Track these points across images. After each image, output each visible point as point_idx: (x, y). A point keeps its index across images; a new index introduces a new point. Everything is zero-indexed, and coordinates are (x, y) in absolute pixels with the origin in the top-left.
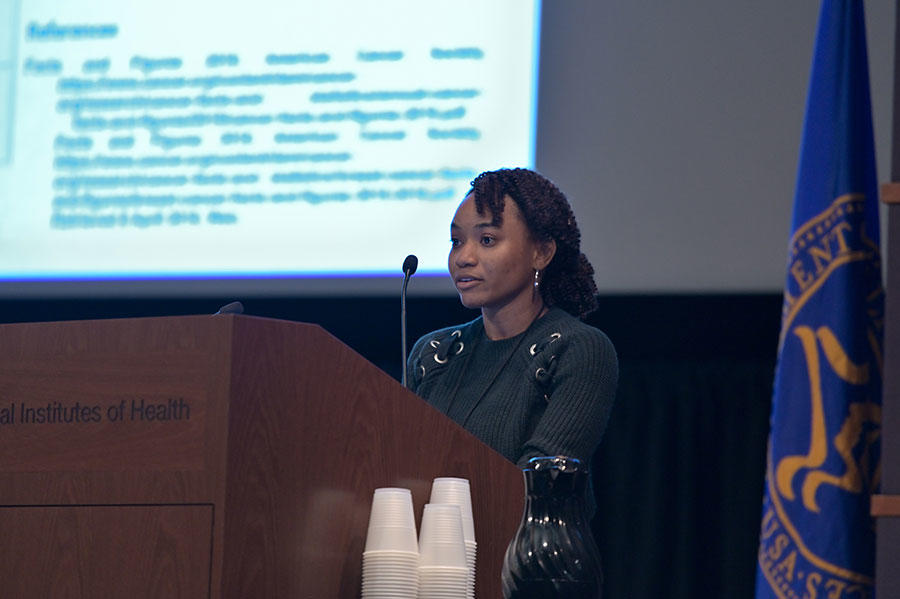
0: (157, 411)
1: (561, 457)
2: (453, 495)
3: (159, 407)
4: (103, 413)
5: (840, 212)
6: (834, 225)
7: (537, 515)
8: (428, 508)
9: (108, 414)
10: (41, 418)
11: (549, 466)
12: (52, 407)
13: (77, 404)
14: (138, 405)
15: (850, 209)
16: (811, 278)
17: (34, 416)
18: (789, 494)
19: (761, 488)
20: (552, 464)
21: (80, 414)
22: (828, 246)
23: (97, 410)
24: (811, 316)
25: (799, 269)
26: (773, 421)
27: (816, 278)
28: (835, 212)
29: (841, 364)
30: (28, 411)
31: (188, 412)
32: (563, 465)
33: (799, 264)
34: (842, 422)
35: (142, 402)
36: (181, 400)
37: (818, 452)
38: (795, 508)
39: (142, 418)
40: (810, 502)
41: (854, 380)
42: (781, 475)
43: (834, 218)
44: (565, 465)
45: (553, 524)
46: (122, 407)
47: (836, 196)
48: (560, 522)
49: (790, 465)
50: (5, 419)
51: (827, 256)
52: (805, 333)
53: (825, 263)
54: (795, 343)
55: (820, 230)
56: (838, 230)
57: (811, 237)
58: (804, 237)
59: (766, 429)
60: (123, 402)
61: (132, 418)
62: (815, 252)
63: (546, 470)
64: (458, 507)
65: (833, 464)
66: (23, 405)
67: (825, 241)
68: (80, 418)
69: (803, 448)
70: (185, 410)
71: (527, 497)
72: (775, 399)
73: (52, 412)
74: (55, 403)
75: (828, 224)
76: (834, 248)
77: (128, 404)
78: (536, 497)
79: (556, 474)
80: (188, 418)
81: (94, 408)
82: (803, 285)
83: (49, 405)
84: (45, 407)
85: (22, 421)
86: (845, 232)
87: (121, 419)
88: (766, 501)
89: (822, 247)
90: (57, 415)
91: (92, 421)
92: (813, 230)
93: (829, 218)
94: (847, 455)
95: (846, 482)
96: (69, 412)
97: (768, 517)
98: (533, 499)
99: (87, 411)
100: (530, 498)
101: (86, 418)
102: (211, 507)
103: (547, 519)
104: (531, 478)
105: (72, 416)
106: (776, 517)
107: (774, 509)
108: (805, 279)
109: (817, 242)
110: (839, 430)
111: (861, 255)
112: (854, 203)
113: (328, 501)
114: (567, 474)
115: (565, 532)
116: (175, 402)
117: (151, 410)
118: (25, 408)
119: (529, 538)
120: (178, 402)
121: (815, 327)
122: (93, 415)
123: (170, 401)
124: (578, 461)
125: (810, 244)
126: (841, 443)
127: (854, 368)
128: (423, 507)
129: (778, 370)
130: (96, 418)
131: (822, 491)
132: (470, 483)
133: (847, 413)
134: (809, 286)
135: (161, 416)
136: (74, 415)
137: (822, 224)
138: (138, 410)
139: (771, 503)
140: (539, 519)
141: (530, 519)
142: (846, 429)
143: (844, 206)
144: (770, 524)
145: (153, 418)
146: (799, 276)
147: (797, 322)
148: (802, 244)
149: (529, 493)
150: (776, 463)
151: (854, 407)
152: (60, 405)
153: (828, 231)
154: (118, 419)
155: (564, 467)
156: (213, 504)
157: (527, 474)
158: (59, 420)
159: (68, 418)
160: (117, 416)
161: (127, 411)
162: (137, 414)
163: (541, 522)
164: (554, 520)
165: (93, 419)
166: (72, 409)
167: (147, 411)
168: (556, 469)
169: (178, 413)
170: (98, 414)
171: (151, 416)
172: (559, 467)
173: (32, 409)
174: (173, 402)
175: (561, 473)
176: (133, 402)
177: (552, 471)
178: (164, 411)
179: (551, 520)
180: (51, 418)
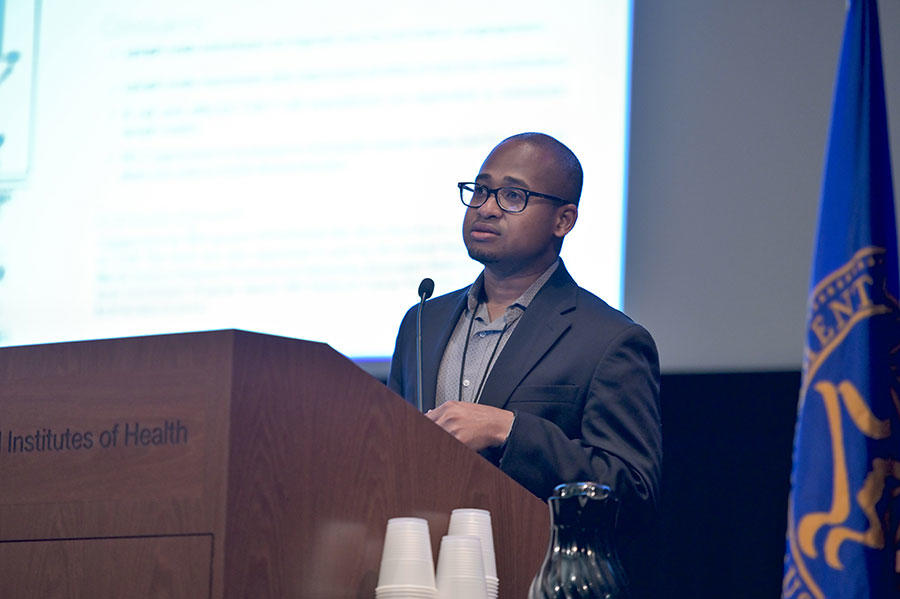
0: (152, 435)
1: (590, 483)
2: (472, 526)
3: (155, 430)
4: (95, 439)
5: (861, 266)
6: (855, 278)
7: (564, 545)
8: (446, 540)
9: (101, 440)
10: (29, 448)
11: (576, 494)
12: (42, 433)
13: (68, 430)
14: (132, 429)
15: (872, 262)
16: (831, 332)
17: (22, 443)
18: (811, 551)
19: (782, 546)
20: (580, 491)
21: (70, 440)
22: (848, 300)
23: (88, 436)
24: (832, 371)
25: (820, 324)
26: (794, 479)
27: (837, 332)
28: (856, 266)
29: (864, 419)
30: (15, 439)
31: (185, 436)
32: (592, 491)
33: (819, 319)
34: (865, 477)
35: (137, 425)
36: (178, 422)
37: (841, 508)
38: (818, 566)
39: (136, 443)
40: (833, 560)
41: (877, 435)
42: (803, 533)
43: (855, 272)
44: (595, 491)
45: (582, 555)
46: (115, 432)
47: (857, 248)
48: (589, 553)
49: (811, 523)
51: (848, 310)
52: (826, 389)
53: (846, 317)
54: (816, 399)
55: (840, 285)
56: (860, 284)
57: (831, 291)
58: (824, 291)
59: (788, 487)
60: (116, 426)
61: (126, 443)
62: (836, 306)
63: (573, 500)
64: (479, 540)
65: (857, 520)
66: (10, 433)
67: (846, 295)
68: (70, 444)
69: (825, 504)
70: (182, 432)
71: (553, 526)
72: (796, 457)
73: (41, 440)
74: (44, 430)
75: (849, 278)
76: (855, 301)
77: (122, 429)
78: (562, 527)
79: (583, 502)
80: (186, 441)
81: (85, 435)
82: (823, 340)
83: (38, 432)
84: (34, 433)
85: (9, 450)
86: (866, 285)
87: (114, 444)
88: (787, 559)
89: (843, 302)
90: (46, 442)
91: (83, 448)
92: (834, 284)
93: (850, 272)
94: (870, 511)
95: (870, 539)
96: (59, 439)
97: (789, 575)
98: (560, 529)
99: (77, 438)
100: (557, 529)
101: (76, 444)
102: (210, 537)
103: (575, 549)
104: (557, 508)
105: (62, 443)
106: (798, 575)
107: (797, 568)
108: (826, 334)
109: (837, 297)
110: (861, 485)
111: (882, 309)
112: (875, 256)
113: (338, 534)
114: (597, 501)
115: (594, 564)
116: (172, 424)
117: (146, 433)
118: (13, 435)
119: (555, 572)
120: (175, 425)
121: (836, 382)
122: (84, 441)
123: (166, 423)
124: (608, 488)
125: (830, 299)
126: (864, 499)
127: (877, 423)
128: (441, 540)
129: (799, 427)
130: (88, 444)
131: (845, 547)
132: (491, 515)
133: (870, 468)
134: (831, 340)
135: (156, 440)
136: (65, 443)
137: (843, 278)
138: (132, 434)
139: (793, 562)
140: (566, 549)
141: (557, 549)
142: (869, 483)
143: (865, 259)
144: (792, 583)
145: (148, 442)
146: (819, 331)
147: (817, 378)
148: (822, 299)
149: (556, 523)
150: (798, 519)
151: (877, 463)
152: (50, 431)
153: (848, 285)
154: (112, 443)
155: (593, 494)
156: (212, 534)
157: (553, 501)
158: (49, 448)
159: (58, 445)
160: (109, 442)
161: (120, 436)
162: (131, 439)
163: (568, 552)
164: (583, 550)
165: (85, 445)
166: (62, 436)
167: (141, 437)
168: (584, 496)
169: (175, 436)
170: (90, 440)
171: (146, 441)
172: (588, 494)
173: (20, 437)
174: (169, 425)
175: (590, 500)
176: (127, 426)
177: (580, 498)
178: (160, 436)
179: (579, 550)
180: (40, 447)
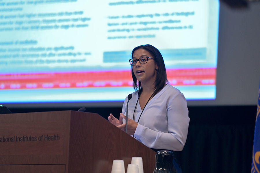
0: (51, 138)
2: (137, 162)
3: (52, 137)
4: (37, 139)
8: (129, 166)
9: (39, 139)
10: (21, 140)
12: (24, 137)
13: (31, 136)
17: (20, 139)
18: (258, 162)
19: (251, 161)
26: (254, 141)
30: (18, 138)
31: (59, 138)
35: (48, 135)
36: (57, 135)
39: (47, 140)
42: (256, 157)
44: (167, 153)
45: (163, 170)
46: (42, 137)
48: (165, 169)
49: (258, 154)
50: (12, 141)
59: (252, 144)
60: (42, 135)
61: (45, 140)
63: (161, 155)
64: (138, 165)
66: (17, 136)
68: (31, 140)
70: (58, 137)
72: (255, 135)
73: (24, 139)
74: (25, 136)
77: (44, 136)
78: (158, 162)
80: (59, 140)
81: (35, 137)
85: (16, 141)
87: (42, 140)
88: (252, 164)
96: (28, 138)
97: (253, 168)
99: (33, 138)
101: (33, 140)
102: (64, 165)
103: (161, 169)
104: (157, 157)
105: (29, 140)
106: (255, 168)
113: (101, 163)
114: (167, 156)
115: (166, 172)
116: (56, 135)
117: (50, 138)
122: (34, 139)
123: (54, 135)
124: (171, 152)
128: (128, 165)
130: (36, 140)
132: (143, 158)
135: (52, 139)
138: (46, 138)
139: (253, 165)
141: (157, 169)
144: (253, 171)
149: (157, 161)
150: (255, 153)
156: (65, 164)
157: (156, 155)
158: (26, 141)
159: (28, 140)
160: (41, 139)
161: (43, 138)
162: (46, 139)
163: (159, 169)
164: (163, 169)
165: (35, 140)
166: (29, 138)
167: (48, 138)
168: (163, 155)
169: (57, 138)
170: (36, 139)
171: (49, 139)
172: (165, 154)
173: (19, 138)
174: (55, 135)
175: (165, 155)
176: (45, 135)
177: (162, 155)
178: (53, 138)
179: (162, 169)
180: (24, 140)
